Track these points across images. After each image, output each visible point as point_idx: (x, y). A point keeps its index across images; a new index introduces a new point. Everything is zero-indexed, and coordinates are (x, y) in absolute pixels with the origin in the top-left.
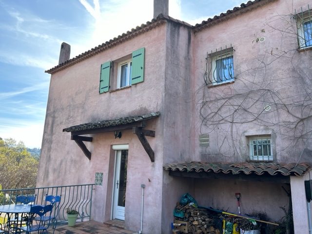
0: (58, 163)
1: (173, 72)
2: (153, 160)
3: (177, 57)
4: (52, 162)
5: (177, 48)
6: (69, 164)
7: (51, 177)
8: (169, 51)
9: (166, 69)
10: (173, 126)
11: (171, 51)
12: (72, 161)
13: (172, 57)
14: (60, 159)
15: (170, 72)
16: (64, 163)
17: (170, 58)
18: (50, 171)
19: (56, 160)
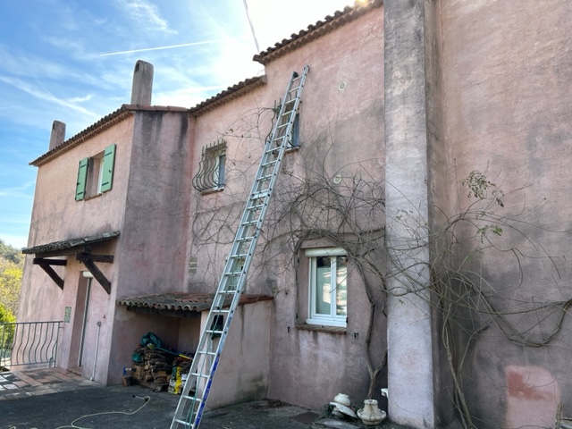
0: (37, 292)
1: (144, 178)
2: (109, 293)
3: (154, 156)
4: (32, 291)
5: (156, 144)
6: (45, 294)
7: (29, 313)
8: (139, 151)
9: (132, 174)
10: (141, 248)
11: (143, 150)
12: (48, 290)
13: (143, 159)
14: (38, 288)
15: (138, 178)
16: (41, 293)
17: (140, 160)
18: (30, 303)
19: (35, 289)
